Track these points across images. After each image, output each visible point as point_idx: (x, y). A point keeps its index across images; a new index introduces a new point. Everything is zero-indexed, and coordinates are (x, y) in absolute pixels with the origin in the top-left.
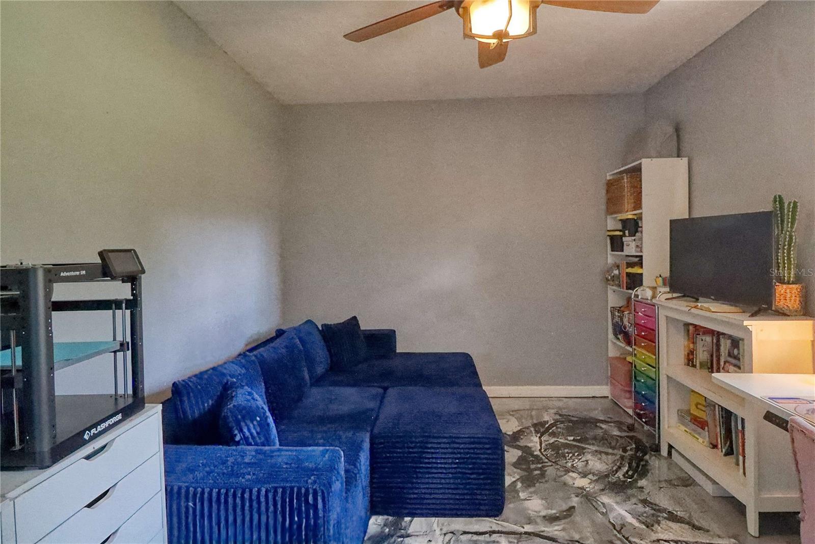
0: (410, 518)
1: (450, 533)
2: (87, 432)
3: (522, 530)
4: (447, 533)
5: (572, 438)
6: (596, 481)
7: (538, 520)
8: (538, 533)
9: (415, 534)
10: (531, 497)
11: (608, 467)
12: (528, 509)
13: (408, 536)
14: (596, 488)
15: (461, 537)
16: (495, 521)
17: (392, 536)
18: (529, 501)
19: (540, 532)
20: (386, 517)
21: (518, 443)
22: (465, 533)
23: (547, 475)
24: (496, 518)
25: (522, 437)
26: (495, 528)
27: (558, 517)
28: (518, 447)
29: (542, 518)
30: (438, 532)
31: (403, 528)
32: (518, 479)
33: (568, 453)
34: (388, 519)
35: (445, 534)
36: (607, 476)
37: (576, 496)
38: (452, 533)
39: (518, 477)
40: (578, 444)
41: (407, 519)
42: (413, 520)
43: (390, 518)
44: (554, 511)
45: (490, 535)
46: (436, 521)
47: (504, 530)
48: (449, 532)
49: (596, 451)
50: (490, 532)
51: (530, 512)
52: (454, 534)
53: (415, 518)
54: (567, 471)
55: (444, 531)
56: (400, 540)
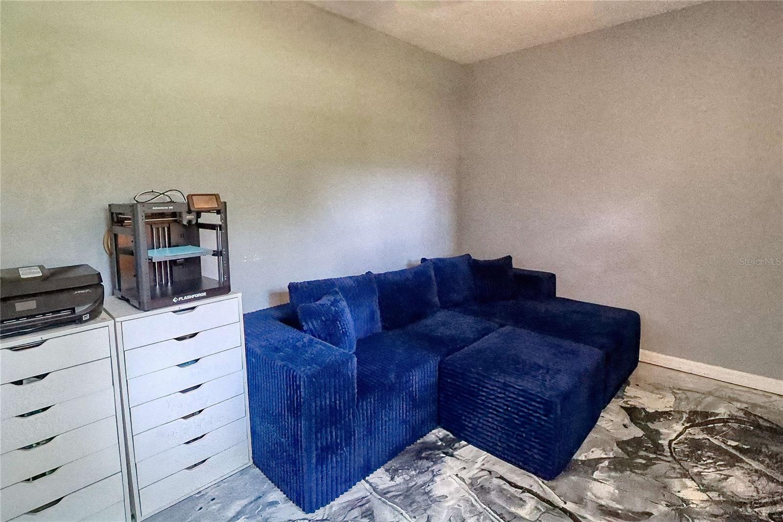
0: (466, 443)
1: (488, 471)
2: (175, 298)
3: (562, 505)
4: (485, 470)
5: (734, 444)
6: (718, 503)
7: (590, 504)
8: (576, 515)
9: (458, 457)
10: (606, 481)
11: (755, 494)
12: (591, 491)
13: (452, 456)
14: (708, 509)
15: (494, 479)
16: (541, 483)
17: (439, 450)
18: (599, 483)
19: (579, 516)
20: (448, 433)
21: (649, 424)
22: (501, 478)
23: (651, 468)
24: (544, 481)
25: (662, 419)
26: (535, 489)
27: (618, 514)
28: (645, 428)
29: (595, 505)
30: (478, 465)
31: (453, 448)
32: (609, 458)
33: (709, 457)
34: (448, 435)
35: (483, 470)
36: (742, 504)
37: (667, 505)
38: (490, 472)
39: (611, 456)
40: (738, 454)
41: (463, 443)
42: (468, 445)
43: (451, 436)
44: (618, 506)
45: (523, 492)
46: (486, 456)
47: (542, 494)
48: (488, 469)
49: (756, 471)
50: (526, 489)
51: (589, 493)
52: (491, 474)
53: (470, 445)
54: (685, 475)
55: (483, 467)
56: (442, 455)
